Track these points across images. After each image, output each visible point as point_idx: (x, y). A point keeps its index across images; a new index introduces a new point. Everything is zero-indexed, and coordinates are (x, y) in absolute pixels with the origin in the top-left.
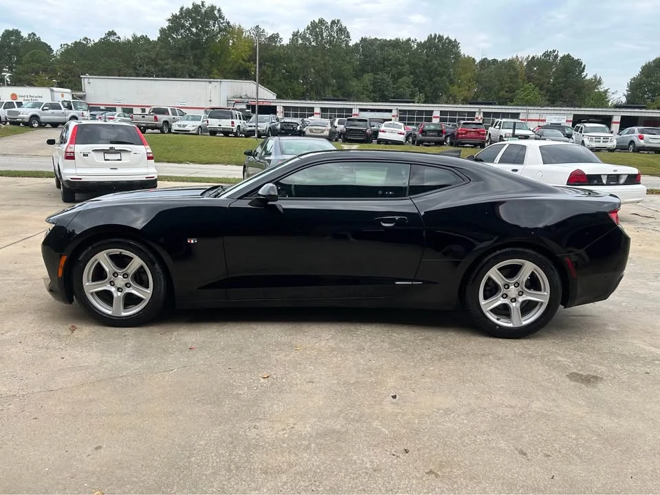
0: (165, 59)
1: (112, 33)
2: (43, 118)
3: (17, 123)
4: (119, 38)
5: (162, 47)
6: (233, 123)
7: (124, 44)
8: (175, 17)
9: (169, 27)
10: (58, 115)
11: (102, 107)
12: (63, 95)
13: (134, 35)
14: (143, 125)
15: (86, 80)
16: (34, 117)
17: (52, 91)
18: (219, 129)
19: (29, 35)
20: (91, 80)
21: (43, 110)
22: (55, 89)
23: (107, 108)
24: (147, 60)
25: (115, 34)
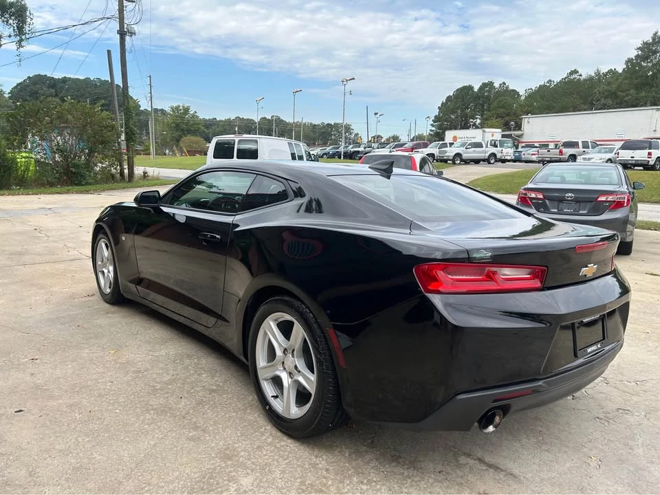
0: (627, 90)
1: (575, 72)
2: (465, 156)
3: (445, 161)
4: (581, 75)
5: (626, 78)
6: (650, 154)
7: (585, 80)
8: (645, 44)
9: (637, 56)
10: (479, 152)
11: (537, 145)
12: (493, 135)
13: (598, 70)
14: (547, 159)
15: (526, 120)
16: (458, 155)
17: (484, 131)
18: (630, 162)
19: (500, 85)
20: (530, 120)
21: (466, 148)
22: (487, 130)
23: (543, 145)
24: (606, 93)
25: (577, 72)
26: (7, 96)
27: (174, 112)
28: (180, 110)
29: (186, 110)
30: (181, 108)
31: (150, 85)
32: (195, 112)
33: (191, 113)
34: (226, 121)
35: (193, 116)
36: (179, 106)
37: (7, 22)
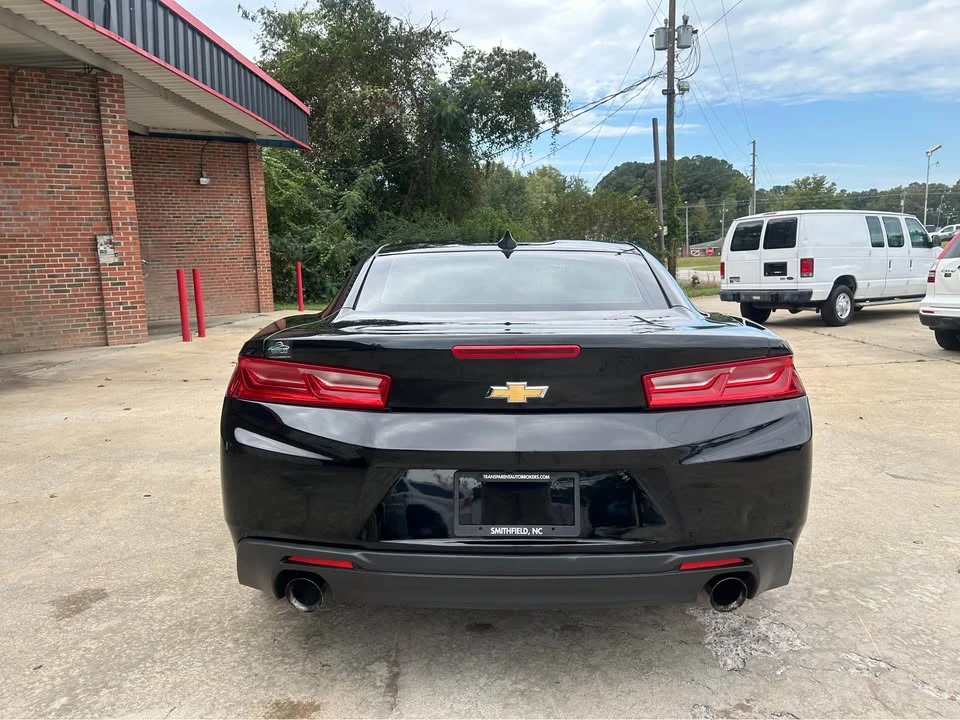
26: (591, 193)
27: (800, 188)
28: (810, 184)
29: (819, 183)
30: (811, 180)
31: (754, 154)
32: (834, 184)
33: (827, 186)
34: (892, 191)
35: (830, 190)
36: (808, 178)
37: (543, 106)
